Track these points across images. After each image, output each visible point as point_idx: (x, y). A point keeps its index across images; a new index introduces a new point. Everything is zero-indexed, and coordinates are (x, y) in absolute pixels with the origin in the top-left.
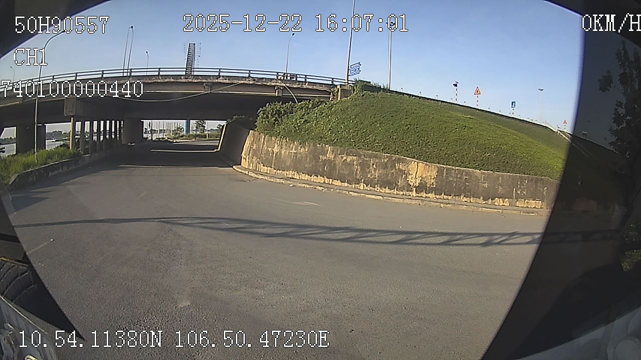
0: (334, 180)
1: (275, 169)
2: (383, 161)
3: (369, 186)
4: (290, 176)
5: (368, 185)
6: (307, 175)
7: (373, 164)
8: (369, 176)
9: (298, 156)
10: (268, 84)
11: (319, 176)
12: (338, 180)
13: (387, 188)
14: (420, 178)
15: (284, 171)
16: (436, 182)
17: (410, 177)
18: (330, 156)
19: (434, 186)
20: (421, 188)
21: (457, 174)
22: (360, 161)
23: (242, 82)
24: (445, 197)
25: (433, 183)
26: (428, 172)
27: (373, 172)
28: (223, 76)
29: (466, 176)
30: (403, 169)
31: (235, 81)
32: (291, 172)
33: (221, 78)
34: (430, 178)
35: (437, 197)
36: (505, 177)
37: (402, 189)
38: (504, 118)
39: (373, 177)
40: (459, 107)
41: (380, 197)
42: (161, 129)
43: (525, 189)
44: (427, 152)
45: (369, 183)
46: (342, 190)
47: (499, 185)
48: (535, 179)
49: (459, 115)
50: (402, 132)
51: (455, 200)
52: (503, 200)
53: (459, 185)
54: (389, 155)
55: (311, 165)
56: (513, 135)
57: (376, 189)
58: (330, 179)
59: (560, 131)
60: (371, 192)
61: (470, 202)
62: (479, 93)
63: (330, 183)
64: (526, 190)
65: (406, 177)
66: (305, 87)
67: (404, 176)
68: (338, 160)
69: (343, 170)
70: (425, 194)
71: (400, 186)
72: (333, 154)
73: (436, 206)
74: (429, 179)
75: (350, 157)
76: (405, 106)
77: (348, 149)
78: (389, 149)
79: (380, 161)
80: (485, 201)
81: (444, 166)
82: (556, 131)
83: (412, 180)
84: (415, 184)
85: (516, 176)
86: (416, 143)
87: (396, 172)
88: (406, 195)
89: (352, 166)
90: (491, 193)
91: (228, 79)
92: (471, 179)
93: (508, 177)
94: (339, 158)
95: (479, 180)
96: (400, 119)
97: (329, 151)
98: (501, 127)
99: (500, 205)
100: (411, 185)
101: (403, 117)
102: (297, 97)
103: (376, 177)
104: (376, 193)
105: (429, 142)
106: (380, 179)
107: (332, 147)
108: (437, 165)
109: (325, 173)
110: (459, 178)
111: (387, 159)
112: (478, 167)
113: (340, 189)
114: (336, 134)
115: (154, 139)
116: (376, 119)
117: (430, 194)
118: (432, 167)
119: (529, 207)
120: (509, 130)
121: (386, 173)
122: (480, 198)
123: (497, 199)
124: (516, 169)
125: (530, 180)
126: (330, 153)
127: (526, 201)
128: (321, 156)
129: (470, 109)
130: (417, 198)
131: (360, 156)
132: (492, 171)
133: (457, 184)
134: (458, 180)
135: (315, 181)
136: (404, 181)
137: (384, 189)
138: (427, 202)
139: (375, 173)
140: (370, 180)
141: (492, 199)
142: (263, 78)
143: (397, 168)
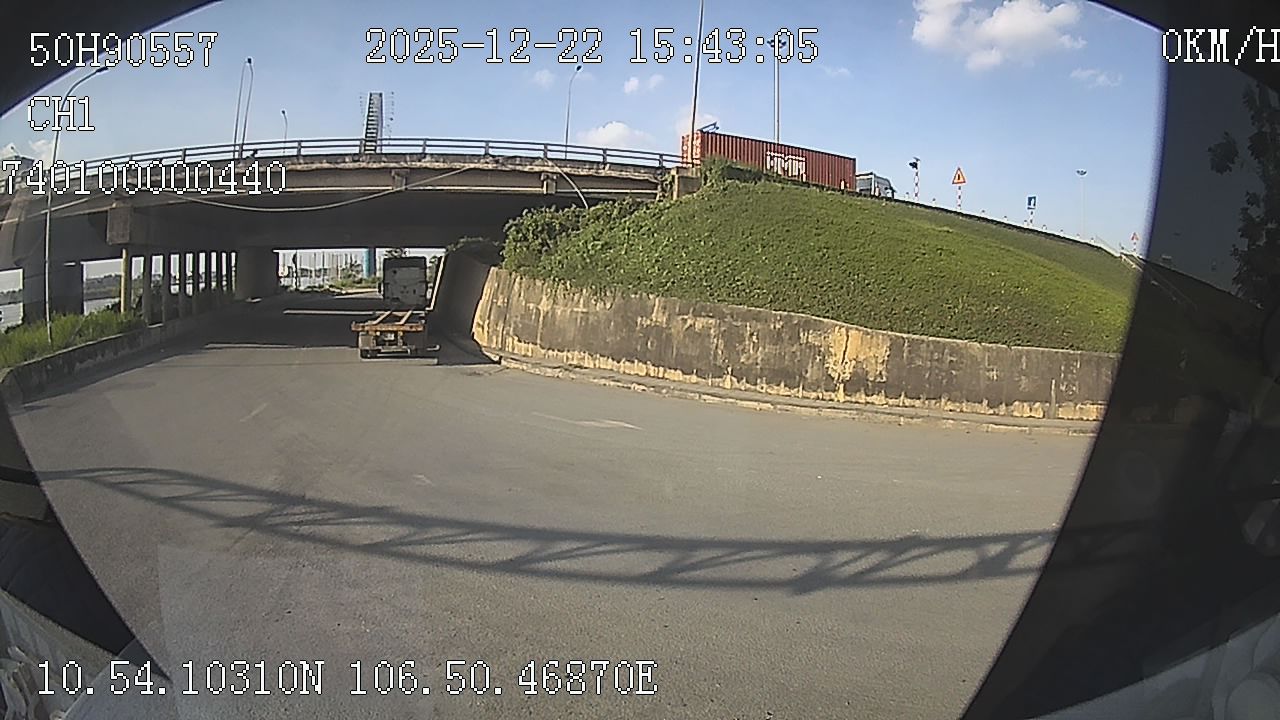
0: (668, 371)
1: (543, 348)
2: (772, 326)
3: (744, 380)
4: (575, 362)
5: (742, 379)
6: (610, 360)
7: (752, 335)
8: (742, 360)
9: (591, 318)
10: (526, 169)
11: (636, 361)
12: (676, 370)
13: (782, 385)
14: (854, 362)
15: (562, 351)
16: (888, 371)
17: (830, 360)
18: (658, 317)
19: (885, 379)
20: (857, 383)
21: (932, 353)
22: (723, 329)
23: (472, 166)
24: (908, 402)
25: (880, 373)
26: (870, 348)
27: (751, 351)
28: (432, 154)
29: (951, 356)
30: (816, 343)
31: (457, 165)
32: (576, 353)
33: (428, 158)
34: (873, 361)
35: (891, 402)
36: (1033, 356)
37: (814, 386)
38: (1015, 230)
39: (751, 361)
40: (923, 209)
41: (769, 405)
42: (317, 268)
43: (1075, 380)
44: (866, 306)
45: (742, 374)
46: (686, 391)
47: (1022, 372)
48: (1096, 359)
49: (927, 226)
50: (812, 263)
51: (929, 408)
52: (1030, 406)
53: (937, 375)
54: (786, 313)
55: (618, 338)
56: (1038, 265)
57: (758, 388)
58: (658, 367)
59: (1126, 255)
60: (748, 395)
61: (962, 411)
62: (961, 180)
63: (661, 375)
64: (1077, 383)
65: (823, 361)
66: (603, 173)
67: (818, 358)
68: (675, 327)
69: (687, 347)
70: (863, 396)
71: (809, 381)
72: (664, 313)
73: (890, 422)
74: (872, 364)
75: (702, 319)
76: (814, 210)
77: (697, 302)
78: (784, 300)
79: (766, 327)
80: (991, 408)
81: (905, 336)
82: (1118, 255)
83: (835, 368)
84: (842, 375)
85: (1057, 352)
86: (842, 288)
87: (801, 350)
88: (823, 399)
89: (707, 340)
90: (1005, 392)
91: (442, 160)
92: (962, 363)
93: (1040, 356)
94: (677, 321)
95: (979, 363)
96: (806, 236)
97: (656, 308)
98: (1011, 249)
99: (1025, 415)
100: (833, 379)
101: (811, 232)
102: (586, 196)
103: (759, 361)
104: (758, 397)
105: (868, 285)
106: (767, 366)
107: (663, 299)
108: (890, 333)
109: (648, 355)
110: (937, 360)
111: (781, 323)
112: (975, 335)
113: (681, 390)
114: (670, 272)
115: (302, 288)
116: (754, 236)
117: (875, 396)
118: (878, 338)
119: (1085, 418)
120: (1026, 255)
121: (780, 354)
122: (981, 402)
123: (1017, 403)
124: (1053, 338)
125: (1086, 362)
126: (658, 310)
127: (1077, 407)
128: (640, 319)
129: (944, 213)
130: (848, 406)
131: (722, 317)
132: (1003, 344)
133: (933, 375)
134: (936, 363)
135: (627, 371)
136: (819, 369)
137: (776, 388)
138: (870, 414)
139: (756, 353)
140: (744, 367)
141: (1007, 405)
142: (515, 157)
143: (803, 340)
